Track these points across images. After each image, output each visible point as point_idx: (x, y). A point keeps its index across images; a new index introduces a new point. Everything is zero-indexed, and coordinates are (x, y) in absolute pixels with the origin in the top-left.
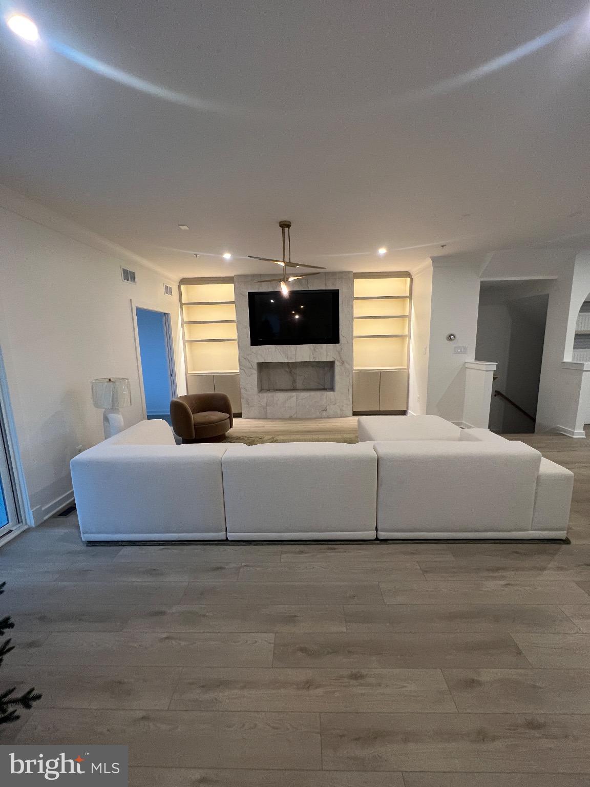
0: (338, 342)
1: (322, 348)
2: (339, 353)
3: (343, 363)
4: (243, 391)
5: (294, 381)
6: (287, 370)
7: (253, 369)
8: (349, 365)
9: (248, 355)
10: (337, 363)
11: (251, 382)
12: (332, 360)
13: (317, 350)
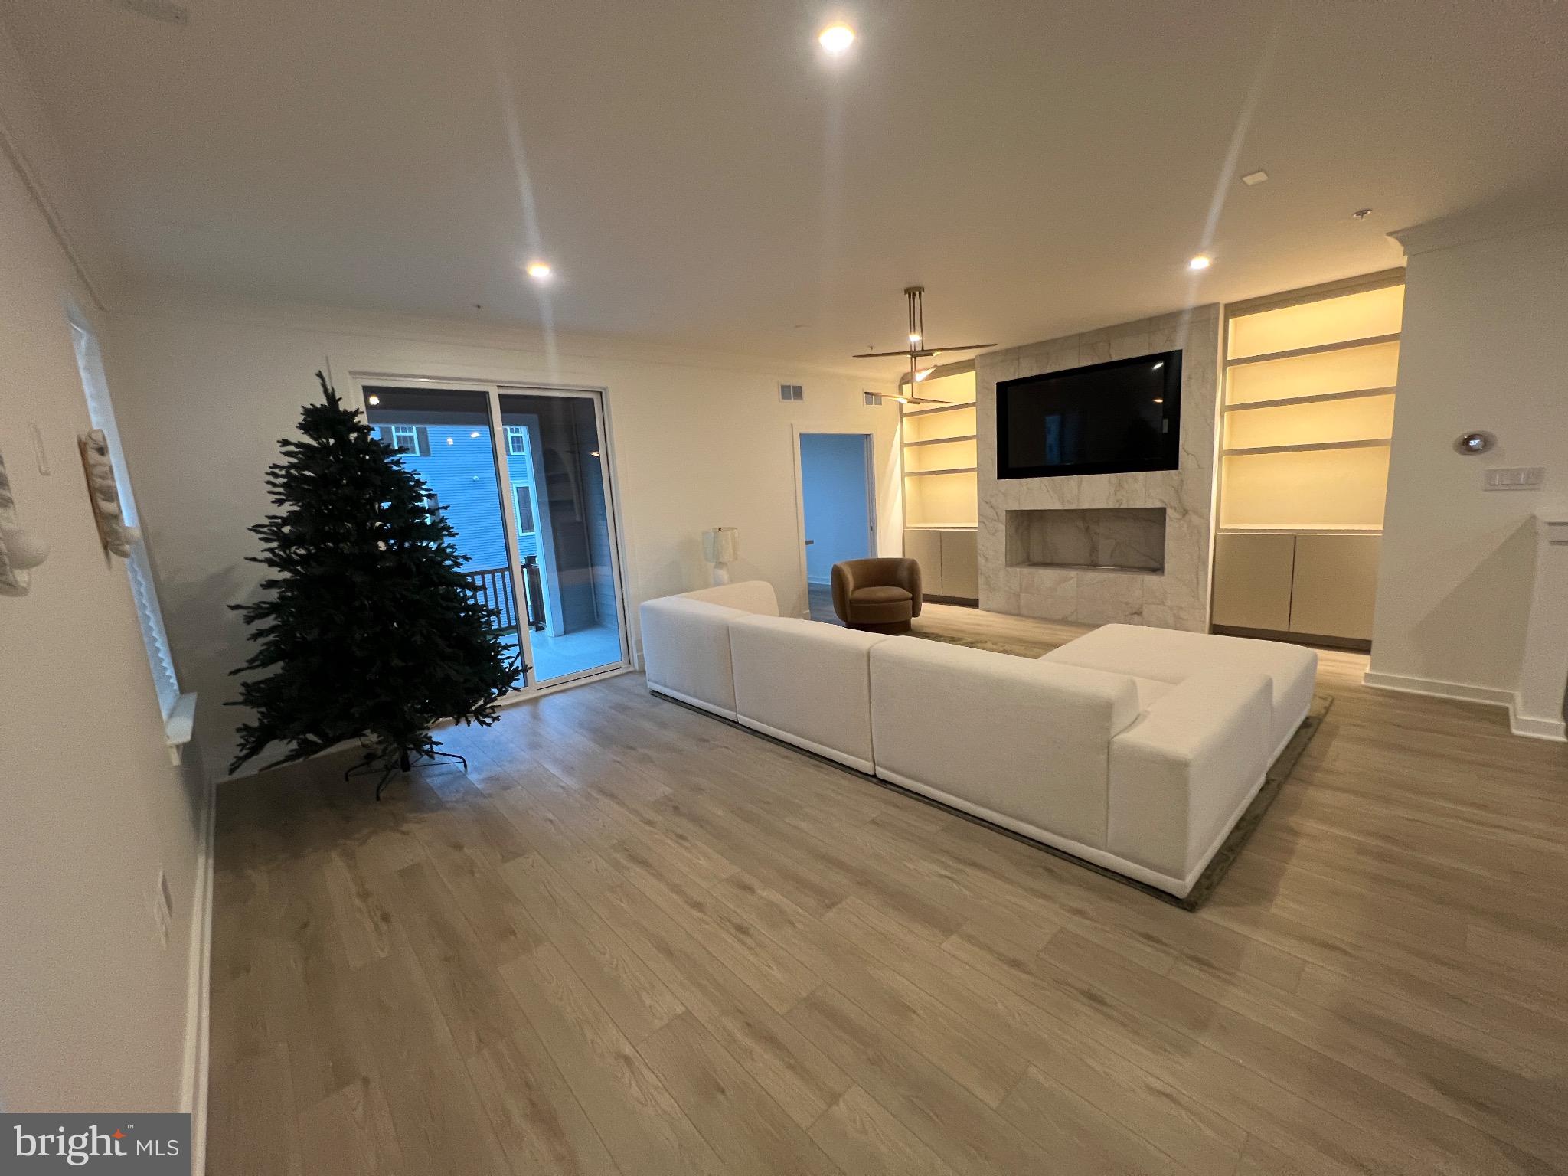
0: (1176, 468)
1: (1136, 480)
2: (1178, 492)
3: (1185, 513)
4: (981, 561)
5: (1094, 549)
6: (1081, 524)
7: (1001, 521)
8: (1201, 517)
9: (992, 496)
10: (1170, 513)
11: (995, 546)
12: (1159, 505)
13: (1126, 486)
